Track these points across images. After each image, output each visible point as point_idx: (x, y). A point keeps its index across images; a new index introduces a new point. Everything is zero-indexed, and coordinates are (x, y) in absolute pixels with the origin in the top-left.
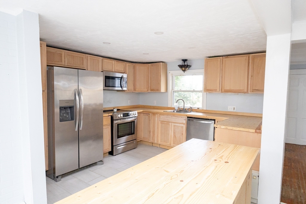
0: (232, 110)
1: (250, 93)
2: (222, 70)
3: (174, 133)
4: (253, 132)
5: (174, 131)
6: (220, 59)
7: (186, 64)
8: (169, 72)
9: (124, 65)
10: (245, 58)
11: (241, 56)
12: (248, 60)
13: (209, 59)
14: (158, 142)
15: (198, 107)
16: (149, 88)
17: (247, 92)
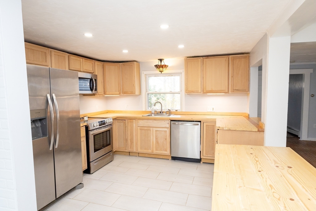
0: (212, 111)
1: (231, 93)
2: (203, 71)
3: (156, 139)
4: (255, 131)
5: (156, 136)
6: (200, 59)
7: (163, 64)
8: (142, 72)
9: (92, 63)
10: (225, 58)
11: (221, 57)
12: (228, 61)
13: (189, 59)
14: (138, 150)
15: (176, 109)
16: (121, 91)
17: (228, 92)
